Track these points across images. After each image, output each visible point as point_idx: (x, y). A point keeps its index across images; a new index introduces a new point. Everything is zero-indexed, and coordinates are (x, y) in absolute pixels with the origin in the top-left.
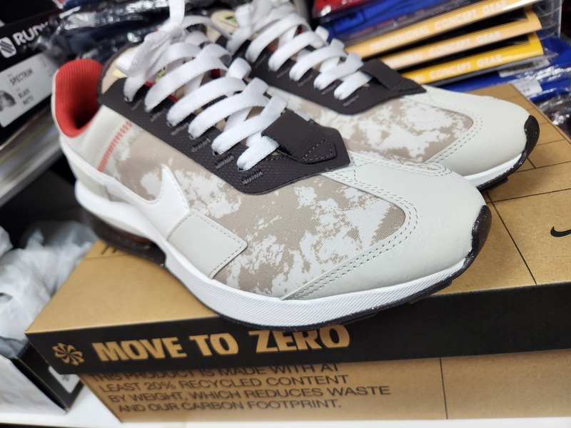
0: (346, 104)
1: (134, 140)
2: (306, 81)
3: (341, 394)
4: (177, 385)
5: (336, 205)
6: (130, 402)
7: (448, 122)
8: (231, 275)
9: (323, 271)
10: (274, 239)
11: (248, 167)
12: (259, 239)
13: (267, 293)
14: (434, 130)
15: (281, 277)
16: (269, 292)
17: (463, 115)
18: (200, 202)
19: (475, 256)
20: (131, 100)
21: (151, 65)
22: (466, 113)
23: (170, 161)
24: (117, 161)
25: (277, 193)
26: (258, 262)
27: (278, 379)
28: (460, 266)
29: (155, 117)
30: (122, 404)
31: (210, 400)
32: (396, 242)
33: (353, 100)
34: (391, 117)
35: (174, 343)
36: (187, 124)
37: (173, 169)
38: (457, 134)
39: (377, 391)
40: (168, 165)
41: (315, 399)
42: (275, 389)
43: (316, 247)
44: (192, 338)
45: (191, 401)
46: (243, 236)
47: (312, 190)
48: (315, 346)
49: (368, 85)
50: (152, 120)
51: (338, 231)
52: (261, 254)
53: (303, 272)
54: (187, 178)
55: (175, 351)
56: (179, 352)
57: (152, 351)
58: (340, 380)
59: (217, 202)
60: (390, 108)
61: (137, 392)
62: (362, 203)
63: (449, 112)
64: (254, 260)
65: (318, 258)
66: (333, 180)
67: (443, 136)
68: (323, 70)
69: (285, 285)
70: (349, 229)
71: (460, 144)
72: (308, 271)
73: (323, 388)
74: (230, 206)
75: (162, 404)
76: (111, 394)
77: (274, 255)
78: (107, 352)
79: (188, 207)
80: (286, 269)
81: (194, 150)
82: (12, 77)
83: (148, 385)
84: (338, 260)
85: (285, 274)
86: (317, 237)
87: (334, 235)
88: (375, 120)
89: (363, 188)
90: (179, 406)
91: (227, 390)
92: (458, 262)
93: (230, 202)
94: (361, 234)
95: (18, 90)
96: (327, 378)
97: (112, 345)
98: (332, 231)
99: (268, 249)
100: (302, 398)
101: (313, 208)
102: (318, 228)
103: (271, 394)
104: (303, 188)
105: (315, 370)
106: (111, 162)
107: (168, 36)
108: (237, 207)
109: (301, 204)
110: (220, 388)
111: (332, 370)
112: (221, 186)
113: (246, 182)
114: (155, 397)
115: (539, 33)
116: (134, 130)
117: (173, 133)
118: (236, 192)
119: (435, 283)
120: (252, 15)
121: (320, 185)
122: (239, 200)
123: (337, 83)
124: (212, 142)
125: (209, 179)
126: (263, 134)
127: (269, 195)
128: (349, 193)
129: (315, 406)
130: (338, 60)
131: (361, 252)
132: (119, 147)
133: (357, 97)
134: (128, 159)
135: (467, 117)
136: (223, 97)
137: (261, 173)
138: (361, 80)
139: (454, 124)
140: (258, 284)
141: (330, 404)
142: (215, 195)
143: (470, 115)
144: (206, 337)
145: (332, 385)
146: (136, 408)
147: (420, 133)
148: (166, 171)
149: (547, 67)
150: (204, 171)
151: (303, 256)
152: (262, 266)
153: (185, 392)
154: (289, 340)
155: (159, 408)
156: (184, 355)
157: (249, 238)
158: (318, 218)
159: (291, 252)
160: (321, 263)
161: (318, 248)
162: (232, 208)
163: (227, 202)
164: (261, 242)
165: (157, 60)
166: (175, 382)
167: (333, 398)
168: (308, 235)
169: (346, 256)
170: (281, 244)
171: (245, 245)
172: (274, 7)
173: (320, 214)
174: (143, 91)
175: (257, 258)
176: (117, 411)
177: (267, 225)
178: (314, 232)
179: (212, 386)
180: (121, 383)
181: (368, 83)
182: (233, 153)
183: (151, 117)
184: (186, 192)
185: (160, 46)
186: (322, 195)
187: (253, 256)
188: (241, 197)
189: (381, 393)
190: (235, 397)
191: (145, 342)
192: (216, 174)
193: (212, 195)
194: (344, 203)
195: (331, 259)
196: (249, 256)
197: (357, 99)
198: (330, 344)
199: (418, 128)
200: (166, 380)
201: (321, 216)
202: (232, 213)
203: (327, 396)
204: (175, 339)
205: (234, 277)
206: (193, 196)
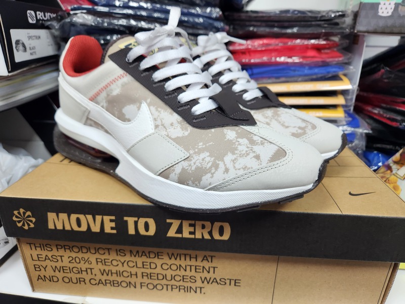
0: (248, 103)
1: (126, 84)
2: (227, 85)
3: (208, 283)
4: (94, 261)
5: (248, 142)
6: (49, 272)
7: (303, 125)
8: (174, 172)
9: (237, 174)
10: (208, 154)
11: (198, 113)
12: (199, 153)
13: (196, 185)
14: (295, 127)
15: (209, 175)
16: (198, 184)
17: (311, 123)
18: (162, 127)
19: (319, 183)
20: (131, 61)
21: (153, 44)
22: (313, 122)
23: (149, 101)
24: (108, 95)
25: (213, 130)
26: (195, 165)
27: (169, 265)
28: (310, 186)
29: (144, 74)
30: (42, 273)
31: (114, 277)
32: (281, 164)
33: (253, 102)
34: (272, 116)
35: (111, 221)
36: (164, 82)
37: (149, 105)
38: (307, 131)
39: (233, 282)
40: (146, 103)
41: (189, 284)
42: (164, 272)
43: (234, 161)
44: (125, 218)
45: (99, 276)
46: (187, 150)
47: (234, 132)
48: (207, 237)
49: (261, 97)
50: (142, 75)
51: (248, 154)
52: (198, 161)
53: (224, 173)
54: (157, 112)
55: (109, 226)
56: (112, 228)
57: (92, 225)
58: (212, 270)
59: (174, 129)
60: (272, 111)
61: (59, 264)
62: (262, 144)
63: (304, 120)
64: (192, 164)
65: (234, 167)
66: (247, 131)
67: (300, 131)
68: (239, 82)
69: (210, 180)
70: (255, 154)
71: (309, 136)
72: (227, 173)
73: (198, 276)
74: (182, 132)
75: (74, 276)
76: (37, 263)
77: (206, 163)
78: (56, 221)
79: (153, 128)
80: (213, 171)
81: (166, 97)
82: (29, 35)
83: (71, 259)
84: (247, 169)
85: (211, 174)
86: (235, 156)
87: (246, 156)
88: (263, 115)
89: (264, 137)
90: (87, 281)
91: (129, 270)
92: (309, 184)
93: (182, 130)
94: (261, 158)
95: (30, 44)
96: (203, 267)
97: (64, 216)
98: (244, 154)
99: (203, 159)
100: (181, 283)
101: (234, 141)
102: (236, 152)
103: (160, 277)
104: (229, 131)
105: (198, 259)
106: (103, 95)
107: (167, 32)
108: (186, 133)
109: (227, 138)
110: (126, 268)
111: (208, 262)
112: (179, 120)
113: (194, 121)
114: (71, 270)
115: (343, 106)
116: (128, 79)
117: (154, 86)
118: (188, 125)
119: (296, 193)
120: (208, 41)
121: (239, 131)
122: (189, 130)
123: (245, 91)
124: (178, 95)
125: (172, 115)
126: (210, 98)
127: (208, 131)
128: (255, 138)
129: (188, 291)
130: (246, 80)
131: (261, 166)
132: (113, 86)
133: (255, 101)
134: (118, 94)
135: (313, 124)
136: (185, 74)
137: (205, 118)
138: (258, 94)
139: (306, 126)
140: (192, 178)
141: (198, 290)
142: (174, 124)
143: (315, 124)
144: (136, 219)
145: (205, 274)
146: (51, 279)
147: (287, 127)
148: (144, 106)
149: (344, 125)
150: (169, 110)
151: (225, 165)
152: (197, 168)
153: (97, 268)
154: (192, 229)
155: (70, 280)
156: (114, 232)
157: (191, 152)
158: (237, 147)
159: (218, 162)
160: (236, 170)
161: (235, 162)
162: (184, 134)
163: (180, 130)
164: (199, 155)
165: (157, 43)
166: (93, 258)
167: (202, 285)
168: (230, 154)
169: (252, 168)
170: (211, 157)
171: (188, 155)
172: (218, 43)
173: (238, 145)
174: (141, 58)
175: (195, 163)
176: (35, 279)
177: (204, 146)
178: (233, 153)
179: (120, 265)
180: (50, 254)
181: (262, 96)
182: (190, 104)
183: (142, 73)
184: (155, 120)
185: (162, 35)
186: (240, 136)
187: (192, 163)
188: (190, 128)
189: (235, 285)
190: (134, 277)
191: (90, 217)
192: (177, 113)
193: (172, 125)
194: (252, 142)
195: (242, 168)
196: (188, 162)
197: (254, 103)
198: (217, 236)
199: (286, 124)
200: (86, 256)
201: (239, 146)
202: (183, 137)
203: (199, 283)
204: (113, 218)
205: (175, 174)
206: (159, 123)
